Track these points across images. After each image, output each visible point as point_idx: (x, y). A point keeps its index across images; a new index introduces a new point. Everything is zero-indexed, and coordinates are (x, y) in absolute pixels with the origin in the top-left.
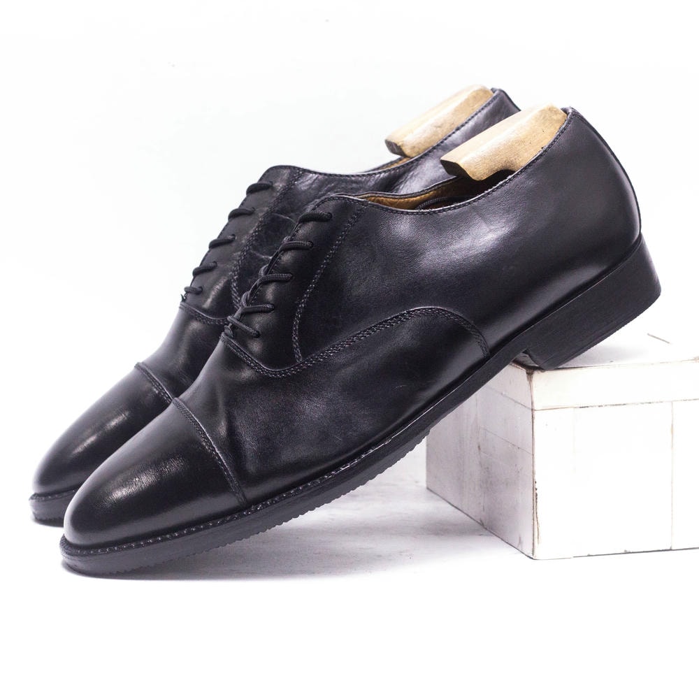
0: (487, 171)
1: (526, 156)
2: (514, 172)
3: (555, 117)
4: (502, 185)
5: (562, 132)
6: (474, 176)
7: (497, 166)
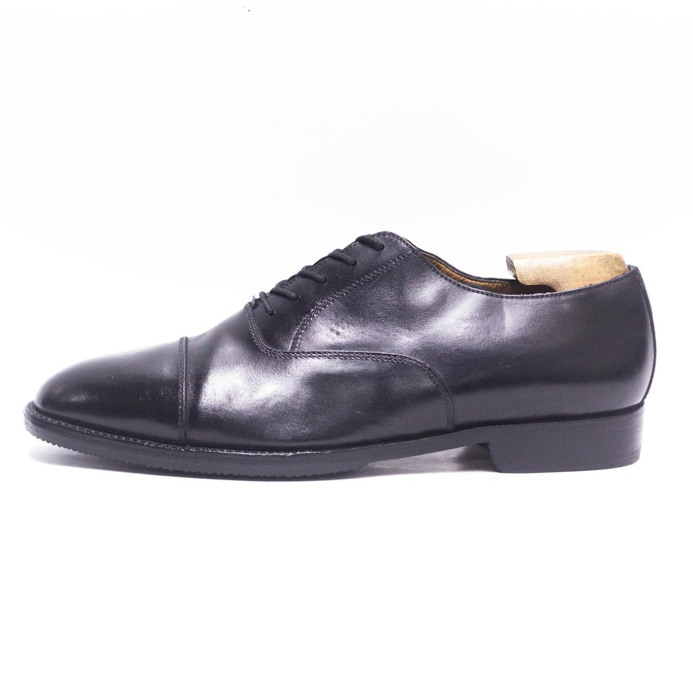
0: (533, 280)
1: (573, 284)
2: (555, 291)
3: (617, 267)
4: (538, 297)
5: (615, 281)
6: (520, 277)
7: (545, 279)
